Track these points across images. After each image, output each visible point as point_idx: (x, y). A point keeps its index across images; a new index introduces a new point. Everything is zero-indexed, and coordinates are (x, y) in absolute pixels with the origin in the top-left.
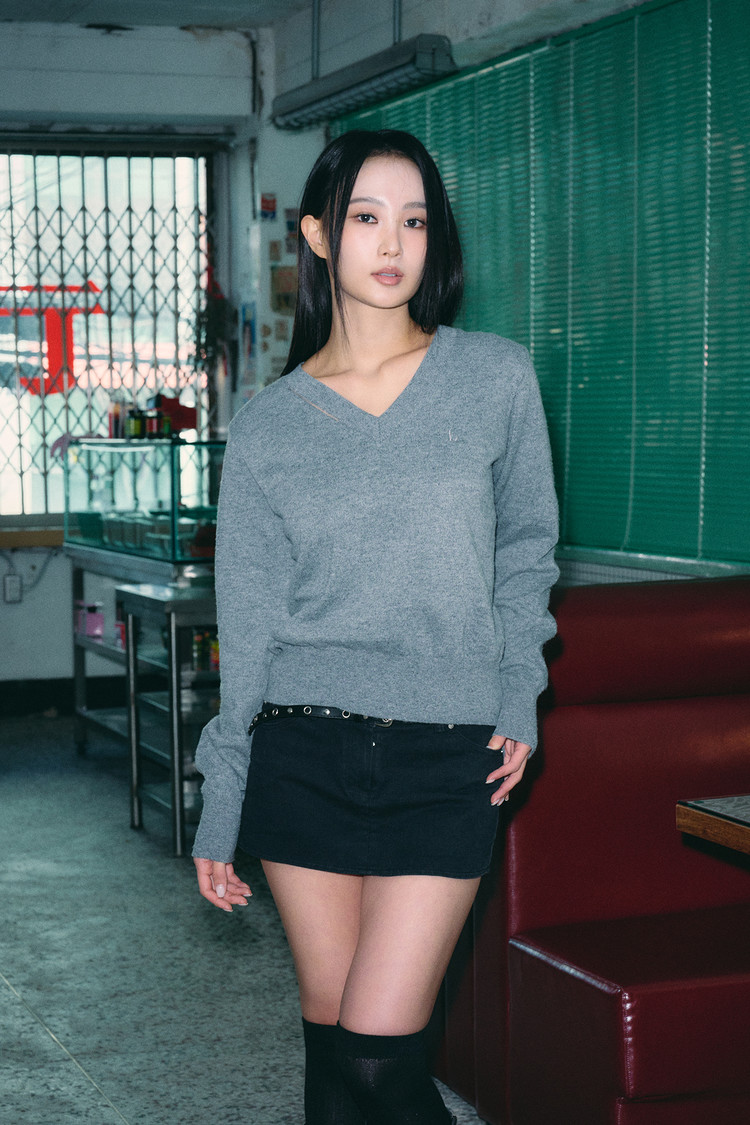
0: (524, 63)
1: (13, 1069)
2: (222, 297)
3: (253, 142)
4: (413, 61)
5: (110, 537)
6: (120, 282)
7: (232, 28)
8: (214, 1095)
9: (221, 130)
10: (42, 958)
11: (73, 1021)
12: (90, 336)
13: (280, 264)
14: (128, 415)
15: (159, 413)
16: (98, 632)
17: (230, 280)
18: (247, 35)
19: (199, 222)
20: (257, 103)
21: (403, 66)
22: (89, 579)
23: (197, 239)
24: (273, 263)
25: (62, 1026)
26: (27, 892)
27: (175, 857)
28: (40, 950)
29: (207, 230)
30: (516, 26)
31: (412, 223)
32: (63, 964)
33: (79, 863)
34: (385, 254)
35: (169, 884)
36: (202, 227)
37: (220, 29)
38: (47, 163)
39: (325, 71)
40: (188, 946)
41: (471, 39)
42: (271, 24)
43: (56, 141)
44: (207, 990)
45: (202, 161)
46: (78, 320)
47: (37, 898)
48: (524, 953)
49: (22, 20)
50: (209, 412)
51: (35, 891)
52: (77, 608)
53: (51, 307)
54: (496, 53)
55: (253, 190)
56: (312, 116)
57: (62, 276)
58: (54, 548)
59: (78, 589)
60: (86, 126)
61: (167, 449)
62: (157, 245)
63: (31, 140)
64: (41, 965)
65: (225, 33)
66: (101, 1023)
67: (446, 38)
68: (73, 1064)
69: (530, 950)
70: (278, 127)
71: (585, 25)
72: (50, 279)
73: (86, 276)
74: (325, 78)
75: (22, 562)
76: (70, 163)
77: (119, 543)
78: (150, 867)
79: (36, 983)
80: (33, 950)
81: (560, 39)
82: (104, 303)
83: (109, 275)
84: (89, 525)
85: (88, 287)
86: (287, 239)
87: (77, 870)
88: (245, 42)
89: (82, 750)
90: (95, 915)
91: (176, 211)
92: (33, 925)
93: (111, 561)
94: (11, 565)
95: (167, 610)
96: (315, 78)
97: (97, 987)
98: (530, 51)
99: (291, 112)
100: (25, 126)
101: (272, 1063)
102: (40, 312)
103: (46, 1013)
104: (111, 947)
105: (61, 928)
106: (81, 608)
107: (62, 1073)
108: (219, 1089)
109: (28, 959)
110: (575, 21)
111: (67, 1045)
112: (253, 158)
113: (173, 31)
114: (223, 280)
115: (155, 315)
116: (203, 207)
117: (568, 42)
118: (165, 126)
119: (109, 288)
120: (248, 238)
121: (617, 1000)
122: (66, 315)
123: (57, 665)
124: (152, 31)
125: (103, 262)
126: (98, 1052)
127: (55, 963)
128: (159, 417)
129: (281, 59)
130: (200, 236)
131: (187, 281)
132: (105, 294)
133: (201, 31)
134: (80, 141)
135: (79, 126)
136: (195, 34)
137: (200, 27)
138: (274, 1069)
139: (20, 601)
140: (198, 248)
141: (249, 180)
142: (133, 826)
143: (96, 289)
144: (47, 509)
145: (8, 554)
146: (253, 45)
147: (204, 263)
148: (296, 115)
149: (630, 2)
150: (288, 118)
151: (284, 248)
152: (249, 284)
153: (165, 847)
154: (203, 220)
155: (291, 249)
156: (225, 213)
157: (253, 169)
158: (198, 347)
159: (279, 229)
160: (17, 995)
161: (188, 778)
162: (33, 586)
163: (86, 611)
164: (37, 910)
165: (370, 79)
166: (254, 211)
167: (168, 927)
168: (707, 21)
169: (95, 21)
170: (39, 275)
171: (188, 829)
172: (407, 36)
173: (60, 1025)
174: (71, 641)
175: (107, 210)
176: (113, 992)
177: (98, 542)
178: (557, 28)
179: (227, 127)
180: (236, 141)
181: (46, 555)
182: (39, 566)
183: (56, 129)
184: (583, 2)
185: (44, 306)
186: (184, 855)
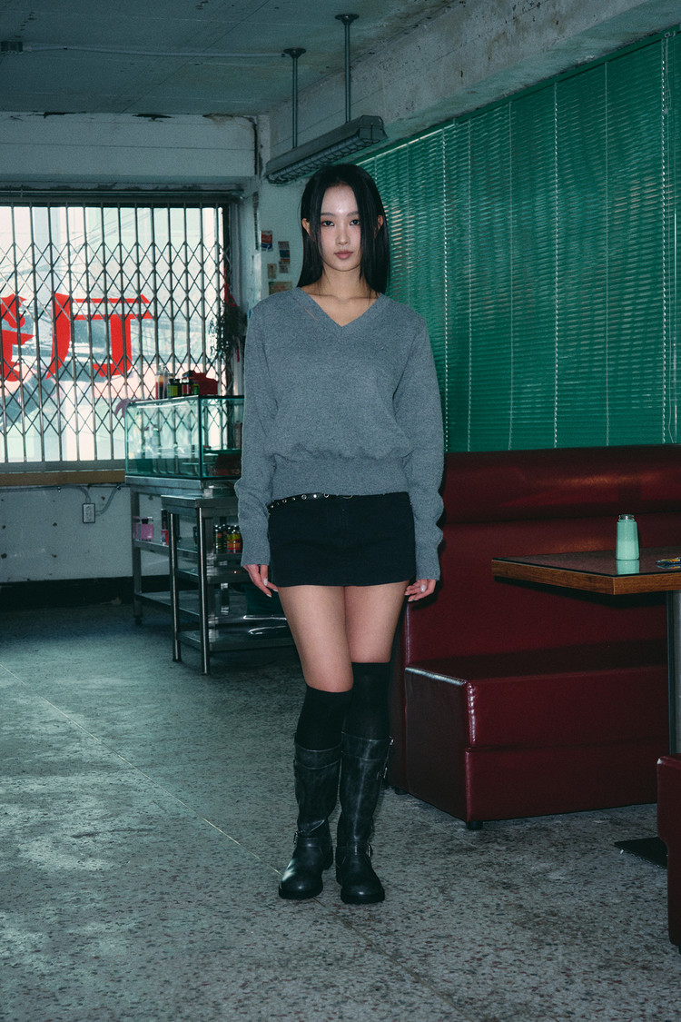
0: (439, 135)
1: (97, 773)
2: (236, 305)
3: (256, 195)
4: (358, 134)
5: (157, 470)
6: (163, 295)
7: (240, 115)
8: (225, 782)
9: (233, 187)
10: (114, 724)
11: (135, 752)
12: (143, 339)
13: (275, 280)
14: (169, 383)
15: (190, 380)
16: (149, 536)
17: (241, 294)
18: (251, 120)
19: (219, 253)
20: (258, 166)
21: (352, 137)
22: (143, 499)
23: (217, 265)
24: (270, 280)
25: (129, 754)
26: (103, 693)
27: (204, 675)
28: (113, 721)
29: (224, 258)
30: (434, 109)
31: (354, 222)
32: (129, 726)
33: (138, 679)
34: (340, 243)
35: (200, 689)
36: (221, 256)
37: (231, 116)
38: (111, 213)
39: (301, 142)
40: (209, 717)
41: (401, 119)
42: (267, 112)
43: (117, 197)
44: (222, 737)
45: (220, 210)
46: (134, 321)
47: (110, 696)
48: (413, 674)
49: (93, 112)
50: (226, 388)
51: (108, 693)
52: (134, 521)
53: (114, 313)
54: (419, 130)
55: (256, 230)
56: (293, 173)
57: (122, 292)
58: (118, 484)
59: (135, 509)
60: (138, 186)
61: (196, 402)
62: (189, 270)
63: (101, 197)
64: (114, 727)
65: (236, 118)
66: (153, 753)
67: (380, 117)
68: (136, 771)
69: (417, 671)
70: (270, 182)
71: (477, 109)
72: (114, 293)
73: (139, 291)
74: (301, 146)
75: (95, 494)
76: (127, 212)
77: (164, 472)
79: (112, 735)
80: (109, 721)
81: (461, 118)
82: (152, 311)
83: (155, 291)
84: (144, 465)
85: (140, 300)
86: (280, 263)
87: (136, 682)
88: (250, 125)
89: (139, 622)
90: (149, 703)
91: (203, 245)
92: (107, 709)
93: (158, 484)
94: (88, 496)
95: (196, 506)
96: (295, 147)
97: (150, 736)
98: (442, 128)
99: (279, 171)
100: (95, 186)
102: (107, 317)
103: (118, 748)
104: (160, 718)
105: (126, 710)
106: (138, 521)
107: (129, 774)
108: (229, 780)
109: (105, 724)
111: (132, 762)
112: (256, 206)
113: (200, 118)
114: (236, 294)
115: (188, 319)
116: (221, 242)
117: (466, 120)
119: (155, 299)
120: (253, 263)
121: (463, 689)
122: (125, 319)
123: (119, 566)
124: (184, 118)
125: (151, 281)
126: (152, 765)
127: (120, 727)
128: (190, 383)
129: (274, 137)
130: (219, 263)
131: (211, 295)
132: (153, 303)
133: (218, 118)
134: (134, 196)
135: (133, 186)
136: (214, 120)
137: (217, 115)
138: (264, 770)
139: (95, 522)
140: (218, 271)
141: (253, 223)
142: (174, 660)
143: (146, 301)
144: (113, 457)
145: (86, 488)
146: (255, 127)
147: (222, 282)
148: (282, 173)
149: (506, 92)
150: (277, 175)
151: (278, 269)
152: (254, 296)
153: (197, 670)
154: (221, 251)
155: (284, 270)
156: (237, 246)
157: (255, 214)
158: (219, 341)
159: (274, 256)
160: (99, 741)
161: (212, 628)
162: (103, 512)
163: (141, 522)
164: (110, 702)
165: (330, 147)
166: (257, 243)
167: (197, 709)
168: (554, 105)
169: (144, 112)
170: (106, 292)
171: (212, 660)
172: (355, 116)
173: (127, 754)
174: (131, 545)
175: (153, 244)
176: (162, 738)
177: (149, 473)
178: (458, 112)
179: (237, 185)
180: (243, 195)
181: (112, 489)
182: (107, 497)
183: (117, 187)
184: (473, 92)
185: (109, 313)
186: (209, 674)
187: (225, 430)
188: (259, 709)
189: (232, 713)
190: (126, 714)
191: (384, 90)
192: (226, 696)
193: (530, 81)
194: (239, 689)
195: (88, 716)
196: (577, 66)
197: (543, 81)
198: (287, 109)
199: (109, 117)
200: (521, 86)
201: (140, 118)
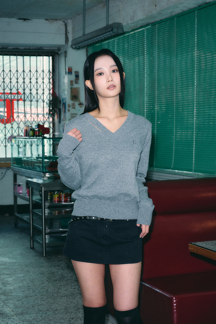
2: (56, 96)
3: (66, 52)
4: (112, 30)
5: (24, 165)
6: (27, 92)
7: (60, 20)
9: (56, 48)
10: (5, 286)
11: (14, 304)
12: (19, 107)
13: (73, 87)
14: (30, 130)
15: (39, 129)
16: (21, 192)
17: (59, 91)
18: (64, 22)
20: (67, 40)
21: (109, 31)
22: (18, 177)
23: (49, 79)
24: (71, 87)
27: (43, 257)
28: (5, 284)
29: (52, 77)
30: (141, 20)
31: (114, 71)
32: (12, 288)
33: (15, 258)
34: (109, 81)
35: (42, 265)
36: (51, 76)
37: (56, 20)
38: (6, 58)
39: (87, 32)
40: (47, 283)
41: (128, 24)
42: (71, 19)
43: (9, 51)
44: (53, 295)
45: (51, 57)
46: (15, 102)
47: (3, 269)
50: (52, 129)
51: (3, 267)
53: (7, 99)
54: (135, 28)
55: (66, 66)
56: (83, 45)
57: (11, 90)
58: (8, 168)
59: (15, 180)
60: (18, 47)
61: (41, 140)
62: (38, 81)
64: (5, 288)
65: (58, 21)
66: (23, 305)
67: (121, 23)
68: (15, 317)
69: (147, 285)
70: (73, 48)
71: (161, 20)
72: (7, 91)
73: (18, 90)
74: (87, 34)
76: (13, 58)
77: (27, 167)
78: (36, 260)
79: (4, 293)
80: (3, 284)
81: (153, 24)
82: (23, 97)
83: (24, 90)
84: (18, 161)
85: (18, 93)
86: (75, 80)
87: (15, 261)
88: (63, 24)
90: (20, 274)
91: (44, 72)
92: (3, 277)
93: (25, 172)
95: (41, 186)
96: (84, 35)
97: (21, 295)
98: (145, 27)
102: (4, 100)
103: (7, 302)
104: (25, 283)
105: (11, 277)
106: (16, 185)
107: (12, 320)
110: (158, 19)
111: (13, 311)
112: (66, 57)
113: (43, 21)
114: (57, 91)
115: (37, 101)
116: (51, 70)
117: (156, 25)
118: (41, 47)
119: (24, 93)
120: (64, 79)
121: (172, 299)
122: (12, 101)
124: (37, 20)
125: (22, 86)
126: (22, 314)
127: (8, 288)
128: (39, 131)
129: (73, 29)
130: (50, 79)
131: (47, 92)
132: (23, 95)
133: (51, 21)
134: (16, 51)
135: (15, 47)
136: (49, 21)
137: (51, 19)
138: (73, 318)
140: (50, 82)
141: (64, 63)
142: (31, 248)
143: (20, 94)
144: (6, 156)
146: (66, 25)
147: (51, 86)
148: (78, 45)
149: (174, 14)
150: (76, 46)
151: (74, 82)
152: (64, 92)
153: (40, 254)
154: (51, 74)
155: (76, 83)
156: (58, 72)
157: (65, 60)
158: (50, 110)
159: (73, 77)
161: (47, 234)
162: (2, 179)
163: (17, 186)
164: (4, 272)
165: (100, 35)
166: (66, 72)
167: (41, 277)
168: (195, 19)
169: (21, 18)
170: (4, 90)
171: (47, 248)
172: (110, 23)
173: (11, 306)
174: (13, 194)
175: (24, 71)
176: (26, 296)
177: (21, 166)
178: (152, 21)
179: (57, 47)
180: (61, 52)
181: (6, 169)
182: (4, 173)
183: (9, 48)
184: (161, 13)
185: (6, 99)
186: (45, 256)
187: (52, 146)
188: (68, 278)
189: (56, 280)
190: (10, 279)
191: (121, 11)
192: (54, 270)
193: (185, 9)
194: (59, 266)
196: (206, 3)
197: (190, 9)
198: (80, 18)
199: (7, 19)
200: (180, 11)
201: (19, 20)
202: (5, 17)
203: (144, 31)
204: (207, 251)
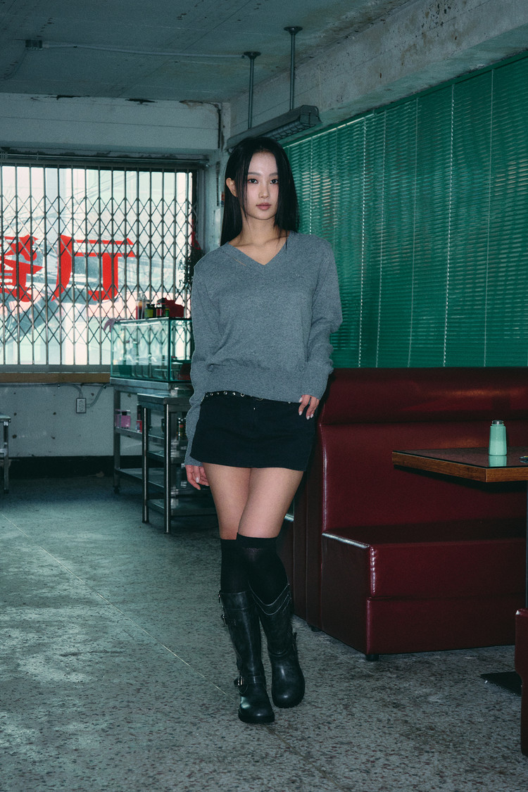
0: (361, 122)
1: (81, 607)
2: (200, 248)
3: (218, 164)
4: (299, 119)
5: (135, 374)
6: (144, 239)
7: (208, 102)
8: (180, 617)
9: (201, 157)
10: (95, 569)
11: (111, 591)
12: (127, 273)
14: (146, 307)
15: (163, 305)
16: (127, 425)
17: (204, 239)
18: (216, 106)
19: (188, 208)
20: (221, 142)
21: (294, 122)
22: (124, 396)
23: (187, 217)
25: (106, 593)
26: (88, 545)
27: (165, 533)
28: (94, 567)
29: (192, 212)
30: (356, 102)
31: (274, 181)
32: (106, 572)
33: (115, 535)
34: (262, 197)
35: (162, 544)
36: (190, 210)
37: (201, 102)
38: (106, 174)
39: (255, 124)
40: (169, 566)
41: (332, 109)
42: (229, 100)
43: (111, 162)
44: (179, 582)
45: (190, 174)
46: (121, 259)
47: (93, 548)
48: (328, 538)
49: (95, 96)
51: (93, 545)
52: (116, 413)
53: (106, 252)
54: (346, 117)
55: (218, 191)
57: (113, 235)
58: (105, 384)
59: (117, 404)
60: (128, 154)
61: (167, 323)
62: (165, 220)
63: (99, 161)
64: (95, 572)
65: (205, 105)
66: (126, 593)
67: (316, 107)
68: (111, 606)
69: (331, 536)
71: (392, 103)
72: (106, 236)
73: (125, 235)
74: (255, 128)
75: (87, 391)
76: (119, 174)
77: (140, 376)
78: (152, 538)
79: (93, 578)
80: (91, 567)
81: (378, 110)
82: (135, 250)
83: (138, 236)
84: (125, 369)
85: (126, 242)
87: (114, 538)
88: (215, 110)
89: (117, 491)
90: (123, 554)
91: (176, 201)
92: (90, 558)
93: (135, 385)
94: (81, 393)
95: (164, 403)
96: (250, 128)
97: (123, 580)
98: (364, 116)
100: (95, 153)
101: (209, 607)
102: (100, 255)
103: (98, 588)
104: (131, 566)
105: (105, 559)
106: (119, 413)
107: (105, 609)
108: (183, 616)
109: (88, 569)
110: (386, 100)
111: (108, 599)
112: (218, 173)
113: (177, 103)
114: (200, 240)
115: (163, 258)
116: (190, 200)
117: (383, 111)
118: (171, 155)
119: (138, 242)
120: (214, 216)
121: (368, 551)
122: (114, 257)
123: (104, 448)
124: (164, 103)
125: (135, 228)
126: (124, 602)
127: (100, 571)
128: (163, 308)
129: (233, 120)
130: (188, 215)
131: (181, 240)
132: (136, 245)
133: (191, 104)
134: (124, 162)
135: (124, 154)
136: (188, 105)
137: (191, 101)
139: (85, 413)
140: (187, 222)
141: (215, 185)
142: (143, 521)
143: (131, 243)
144: (101, 362)
145: (79, 386)
146: (219, 112)
147: (190, 230)
149: (414, 91)
153: (161, 530)
154: (190, 206)
156: (203, 203)
157: (217, 179)
158: (186, 276)
160: (83, 582)
161: (173, 497)
162: (92, 404)
163: (121, 414)
164: (93, 552)
165: (277, 129)
166: (218, 201)
167: (160, 559)
168: (451, 101)
169: (134, 97)
170: (100, 235)
172: (297, 105)
173: (104, 593)
174: (113, 432)
175: (138, 200)
176: (132, 582)
177: (129, 376)
178: (377, 104)
179: (204, 156)
180: (209, 164)
181: (100, 388)
182: (96, 394)
183: (111, 155)
184: (389, 90)
185: (102, 252)
186: (170, 533)
187: (189, 345)
189: (187, 564)
190: (105, 562)
191: (320, 86)
192: (182, 550)
193: (434, 82)
194: (193, 546)
195: (76, 563)
196: (470, 72)
197: (443, 83)
198: (244, 98)
199: (107, 100)
200: (426, 86)
201: (130, 102)
202: (105, 96)
203: (363, 122)
204: (418, 459)
